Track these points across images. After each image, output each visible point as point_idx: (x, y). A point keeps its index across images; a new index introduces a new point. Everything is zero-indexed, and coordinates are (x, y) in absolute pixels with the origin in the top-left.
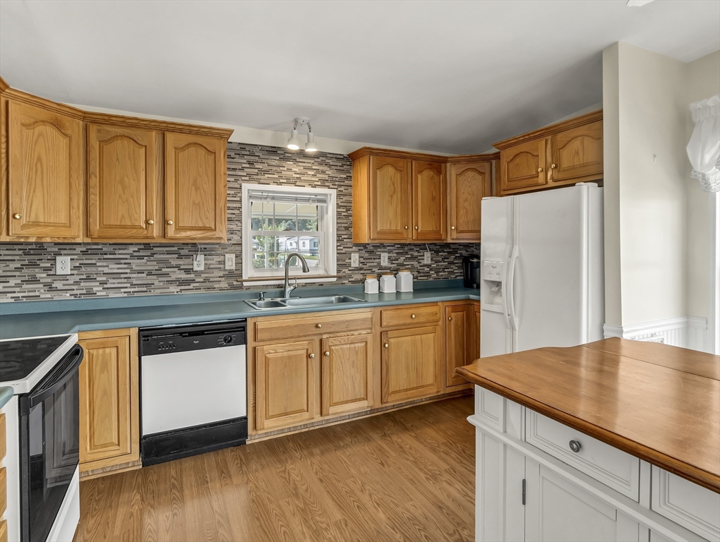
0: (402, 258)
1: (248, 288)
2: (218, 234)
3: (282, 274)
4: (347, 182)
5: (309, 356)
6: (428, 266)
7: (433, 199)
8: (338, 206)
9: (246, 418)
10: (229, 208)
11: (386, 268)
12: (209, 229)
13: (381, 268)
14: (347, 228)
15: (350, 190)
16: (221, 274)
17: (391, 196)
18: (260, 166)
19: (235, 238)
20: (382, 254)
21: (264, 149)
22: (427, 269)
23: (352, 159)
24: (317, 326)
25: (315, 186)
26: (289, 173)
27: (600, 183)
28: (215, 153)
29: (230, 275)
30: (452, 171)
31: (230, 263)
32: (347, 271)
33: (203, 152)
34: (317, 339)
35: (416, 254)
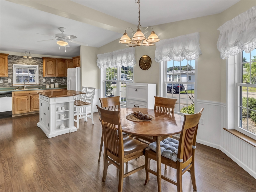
0: (57, 80)
1: (15, 87)
2: (5, 75)
3: (24, 84)
4: (41, 64)
5: (27, 99)
6: (64, 82)
7: (63, 68)
8: (39, 69)
9: (12, 111)
10: (9, 69)
11: (52, 82)
12: (4, 74)
13: (51, 82)
14: (41, 74)
15: (42, 65)
16: (7, 84)
17: (51, 67)
18: (18, 60)
19: (11, 76)
20: (51, 79)
21: (18, 56)
22: (64, 83)
23: (43, 59)
24: (29, 93)
25: (33, 65)
26: (26, 62)
27: (80, 67)
28: (5, 59)
29: (9, 84)
30: (67, 62)
31: (10, 81)
32: (41, 83)
33: (2, 58)
34: (30, 96)
35: (61, 79)
